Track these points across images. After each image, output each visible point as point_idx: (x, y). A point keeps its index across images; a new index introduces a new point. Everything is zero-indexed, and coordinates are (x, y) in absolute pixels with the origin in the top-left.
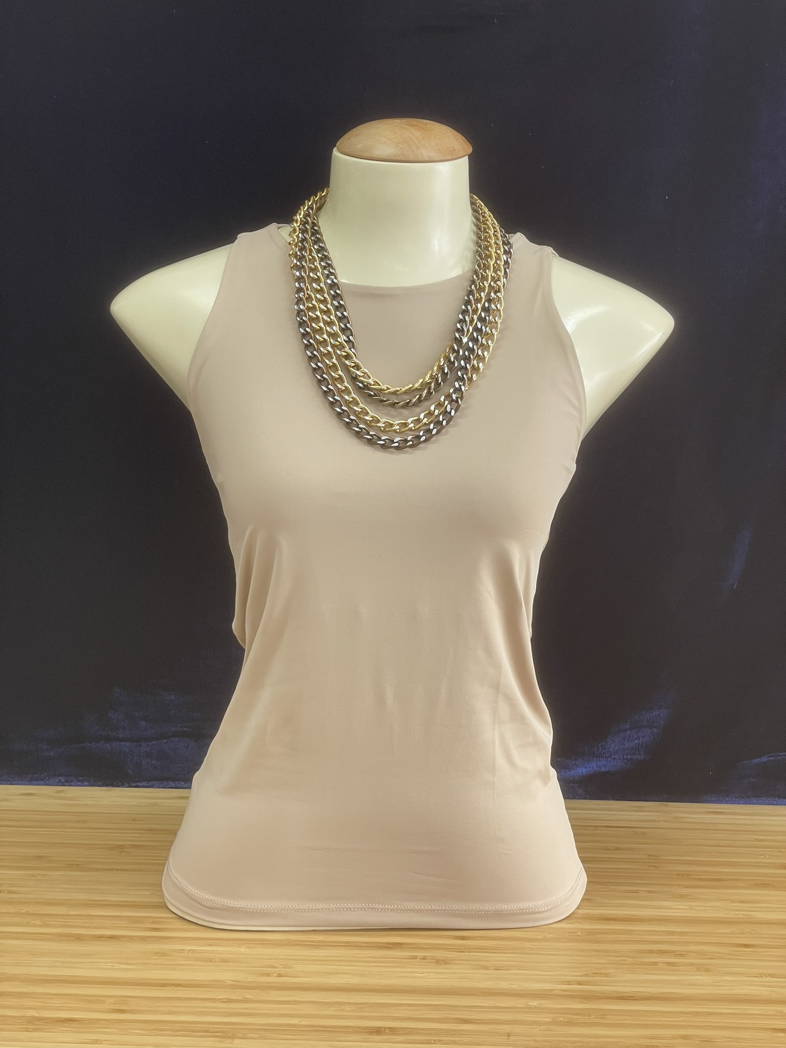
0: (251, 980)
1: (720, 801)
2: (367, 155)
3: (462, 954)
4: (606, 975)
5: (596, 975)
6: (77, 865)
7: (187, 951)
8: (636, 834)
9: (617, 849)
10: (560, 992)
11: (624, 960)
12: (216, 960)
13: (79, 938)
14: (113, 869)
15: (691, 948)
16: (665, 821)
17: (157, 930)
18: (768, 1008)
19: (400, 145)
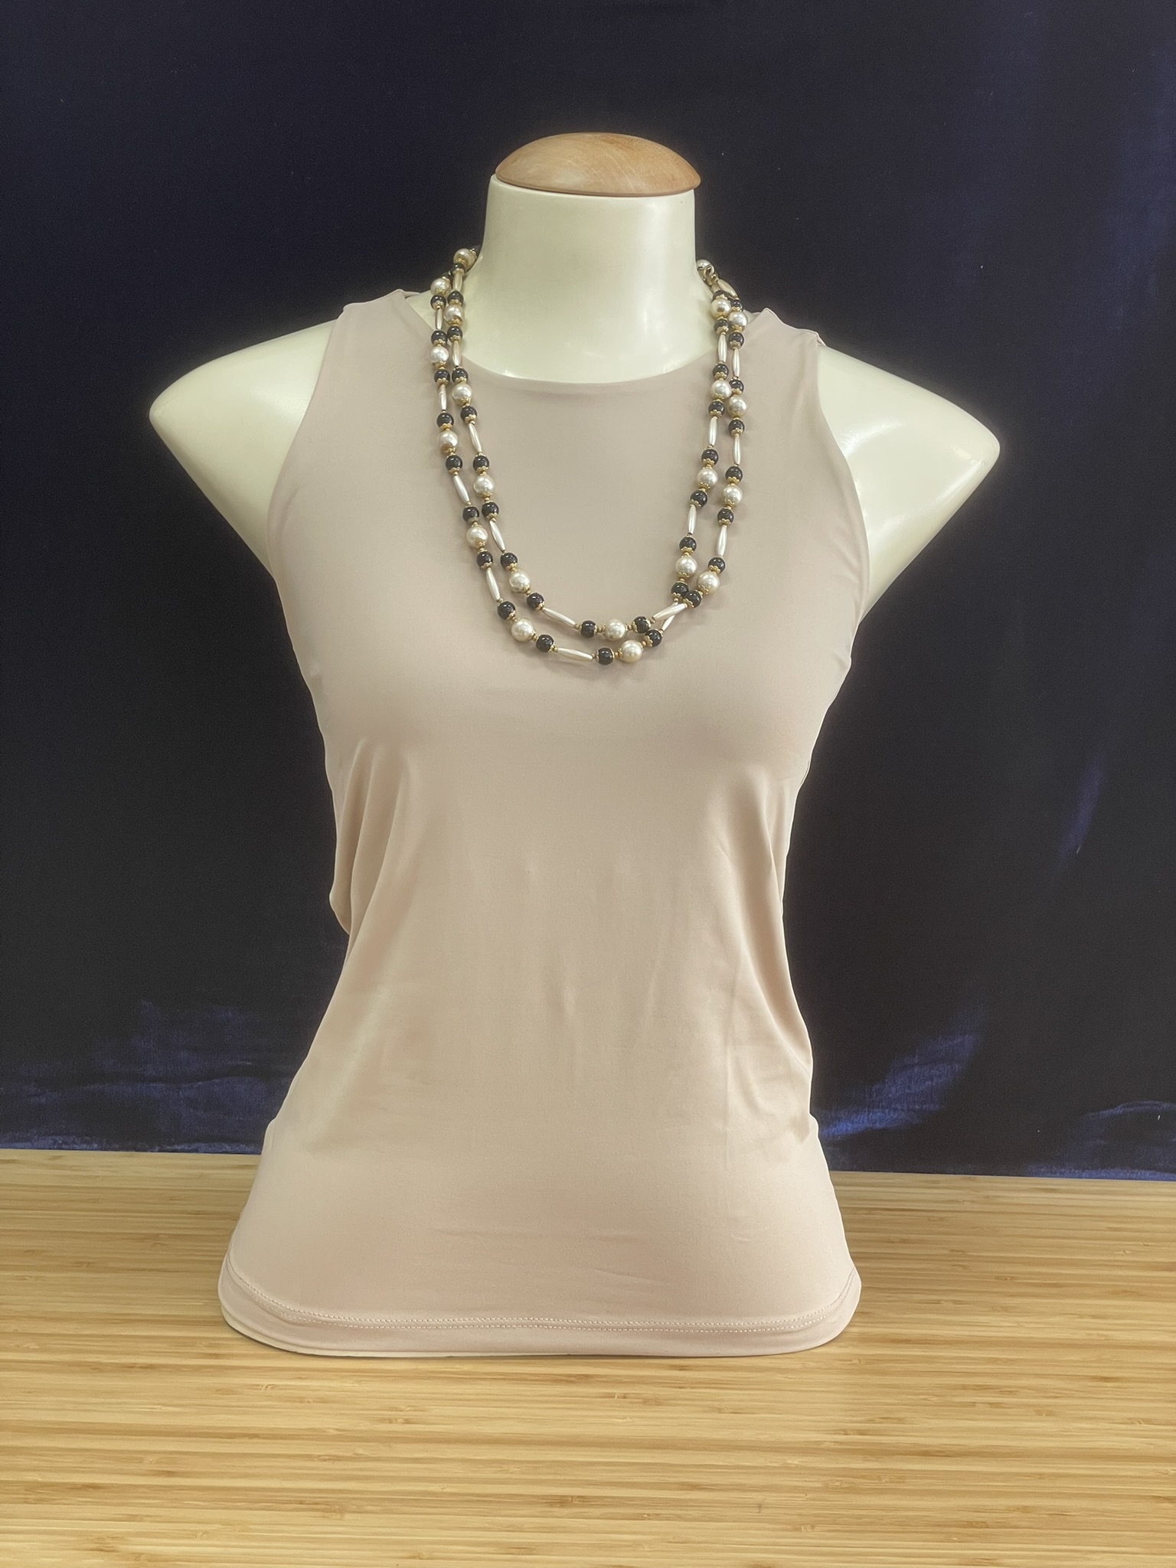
0: (363, 1428)
1: (1052, 1174)
2: (543, 183)
3: (681, 1390)
4: (900, 1420)
5: (886, 1421)
6: (89, 1263)
7: (264, 1387)
8: (930, 1220)
9: (903, 1241)
10: (832, 1446)
11: (925, 1399)
12: (310, 1400)
13: (97, 1369)
14: (144, 1270)
15: (1024, 1382)
16: (972, 1202)
17: (217, 1356)
18: (1147, 1467)
19: (593, 169)
